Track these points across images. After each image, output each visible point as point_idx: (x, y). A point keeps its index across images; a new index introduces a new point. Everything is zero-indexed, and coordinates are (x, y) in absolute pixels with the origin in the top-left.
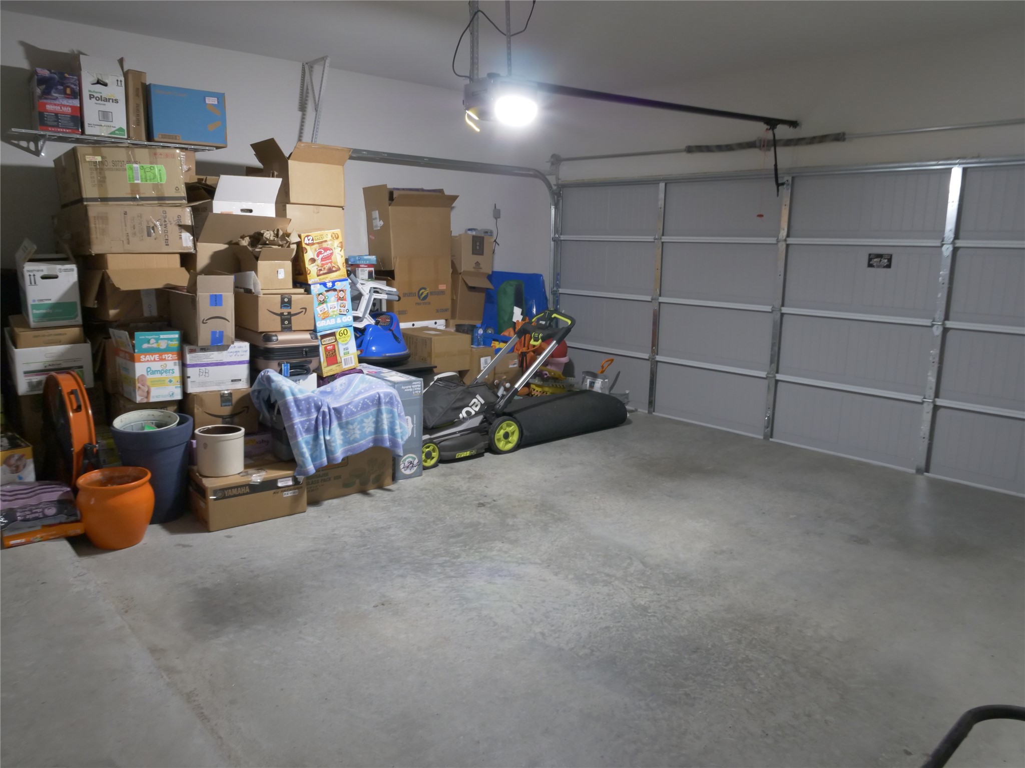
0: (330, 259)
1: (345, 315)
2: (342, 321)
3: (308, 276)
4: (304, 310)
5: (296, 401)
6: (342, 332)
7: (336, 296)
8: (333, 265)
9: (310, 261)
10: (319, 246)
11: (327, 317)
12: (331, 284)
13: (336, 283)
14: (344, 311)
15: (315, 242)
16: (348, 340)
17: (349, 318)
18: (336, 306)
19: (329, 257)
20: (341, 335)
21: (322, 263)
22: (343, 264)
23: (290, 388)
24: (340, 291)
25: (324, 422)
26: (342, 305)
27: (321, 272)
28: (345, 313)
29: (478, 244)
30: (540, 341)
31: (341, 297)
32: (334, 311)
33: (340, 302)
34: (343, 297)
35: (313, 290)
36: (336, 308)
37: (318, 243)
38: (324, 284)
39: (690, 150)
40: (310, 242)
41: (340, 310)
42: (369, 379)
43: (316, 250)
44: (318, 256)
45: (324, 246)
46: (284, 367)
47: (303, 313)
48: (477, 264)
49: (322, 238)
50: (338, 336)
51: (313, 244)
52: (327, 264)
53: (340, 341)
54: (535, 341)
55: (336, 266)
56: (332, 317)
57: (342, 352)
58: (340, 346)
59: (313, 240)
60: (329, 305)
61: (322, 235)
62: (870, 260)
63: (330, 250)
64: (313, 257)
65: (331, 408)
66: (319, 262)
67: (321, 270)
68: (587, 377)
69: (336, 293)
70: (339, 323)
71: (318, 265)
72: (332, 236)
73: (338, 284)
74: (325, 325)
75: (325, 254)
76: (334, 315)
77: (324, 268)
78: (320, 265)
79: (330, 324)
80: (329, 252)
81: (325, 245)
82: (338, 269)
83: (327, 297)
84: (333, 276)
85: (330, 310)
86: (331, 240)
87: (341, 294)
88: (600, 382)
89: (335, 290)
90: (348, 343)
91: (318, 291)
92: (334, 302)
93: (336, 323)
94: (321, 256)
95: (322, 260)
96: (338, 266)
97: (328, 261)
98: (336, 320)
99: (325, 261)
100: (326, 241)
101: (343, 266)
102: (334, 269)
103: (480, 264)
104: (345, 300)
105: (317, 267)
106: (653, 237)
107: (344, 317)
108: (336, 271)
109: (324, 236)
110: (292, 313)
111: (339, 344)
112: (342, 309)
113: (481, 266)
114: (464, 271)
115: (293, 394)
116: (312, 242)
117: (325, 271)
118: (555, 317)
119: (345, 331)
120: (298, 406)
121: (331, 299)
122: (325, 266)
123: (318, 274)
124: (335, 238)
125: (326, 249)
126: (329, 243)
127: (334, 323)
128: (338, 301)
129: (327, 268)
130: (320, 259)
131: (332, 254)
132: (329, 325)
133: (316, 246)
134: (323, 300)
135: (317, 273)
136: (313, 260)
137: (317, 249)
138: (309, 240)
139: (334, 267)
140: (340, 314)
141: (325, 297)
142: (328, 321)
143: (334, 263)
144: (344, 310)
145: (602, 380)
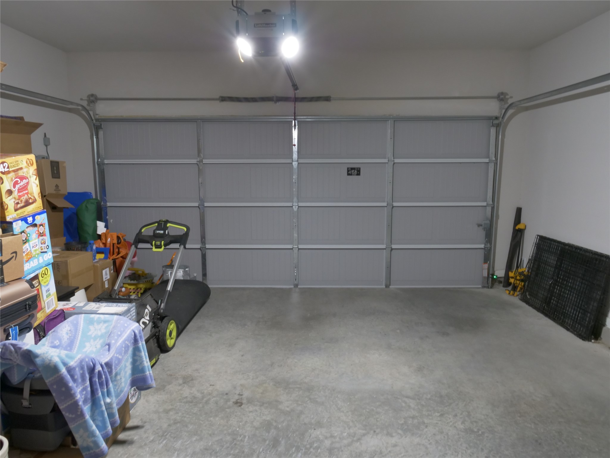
0: (27, 189)
1: (46, 252)
2: (44, 260)
3: (6, 211)
4: (14, 255)
5: (70, 370)
6: (44, 272)
7: (37, 232)
8: (30, 196)
9: (7, 194)
10: (15, 175)
11: (30, 258)
12: (32, 219)
13: (36, 217)
14: (45, 249)
15: (11, 170)
16: (49, 280)
17: (50, 255)
18: (37, 244)
19: (25, 188)
20: (43, 275)
21: (19, 194)
22: (39, 194)
23: (59, 357)
24: (40, 225)
25: (101, 384)
26: (43, 242)
27: (19, 206)
28: (46, 250)
29: (55, 168)
30: (163, 247)
31: (42, 232)
32: (36, 250)
33: (41, 238)
34: (43, 233)
35: (16, 228)
36: (38, 246)
37: (14, 171)
38: (25, 219)
39: (223, 99)
40: (6, 170)
41: (41, 247)
42: (99, 318)
43: (12, 180)
44: (14, 187)
45: (20, 175)
46: (12, 332)
47: (14, 257)
48: (57, 186)
49: (18, 165)
50: (40, 278)
51: (9, 172)
52: (24, 196)
53: (42, 283)
54: (156, 248)
55: (32, 198)
56: (35, 256)
57: (45, 294)
58: (43, 288)
59: (8, 167)
60: (32, 243)
61: (17, 161)
62: (348, 171)
63: (26, 179)
64: (9, 188)
65: (103, 364)
66: (15, 194)
67: (18, 203)
68: (168, 269)
69: (36, 229)
70: (42, 263)
71: (15, 198)
72: (27, 162)
73: (37, 218)
74: (29, 268)
75: (22, 184)
76: (35, 255)
77: (21, 201)
78: (17, 197)
79: (33, 265)
80: (25, 181)
81: (21, 173)
82: (35, 201)
83: (29, 235)
84: (30, 209)
85: (33, 250)
86: (26, 167)
87: (41, 229)
88: (182, 272)
89: (35, 225)
90: (49, 283)
91: (20, 229)
92: (35, 239)
93: (39, 263)
94: (17, 186)
95: (19, 191)
96: (34, 197)
97: (24, 192)
98: (38, 261)
99: (22, 192)
100: (21, 169)
101: (39, 197)
102: (31, 201)
103: (58, 187)
104: (45, 235)
105: (14, 200)
106: (196, 160)
107: (45, 255)
108: (32, 203)
109: (19, 162)
110: (3, 261)
111: (42, 286)
112: (43, 245)
113: (60, 188)
114: (48, 194)
115: (65, 364)
116: (8, 170)
117: (22, 205)
118: (170, 226)
119: (46, 270)
120: (72, 377)
121: (32, 237)
122: (22, 198)
123: (16, 208)
124: (30, 165)
125: (22, 178)
126: (25, 170)
127: (37, 264)
128: (38, 238)
129: (24, 200)
130: (17, 190)
131: (28, 183)
132: (32, 267)
133: (12, 175)
134: (26, 239)
135: (14, 207)
136: (10, 192)
137: (14, 178)
138: (4, 167)
139: (30, 198)
140: (41, 252)
141: (27, 236)
142: (31, 262)
143: (31, 194)
144: (45, 246)
145: (183, 270)
